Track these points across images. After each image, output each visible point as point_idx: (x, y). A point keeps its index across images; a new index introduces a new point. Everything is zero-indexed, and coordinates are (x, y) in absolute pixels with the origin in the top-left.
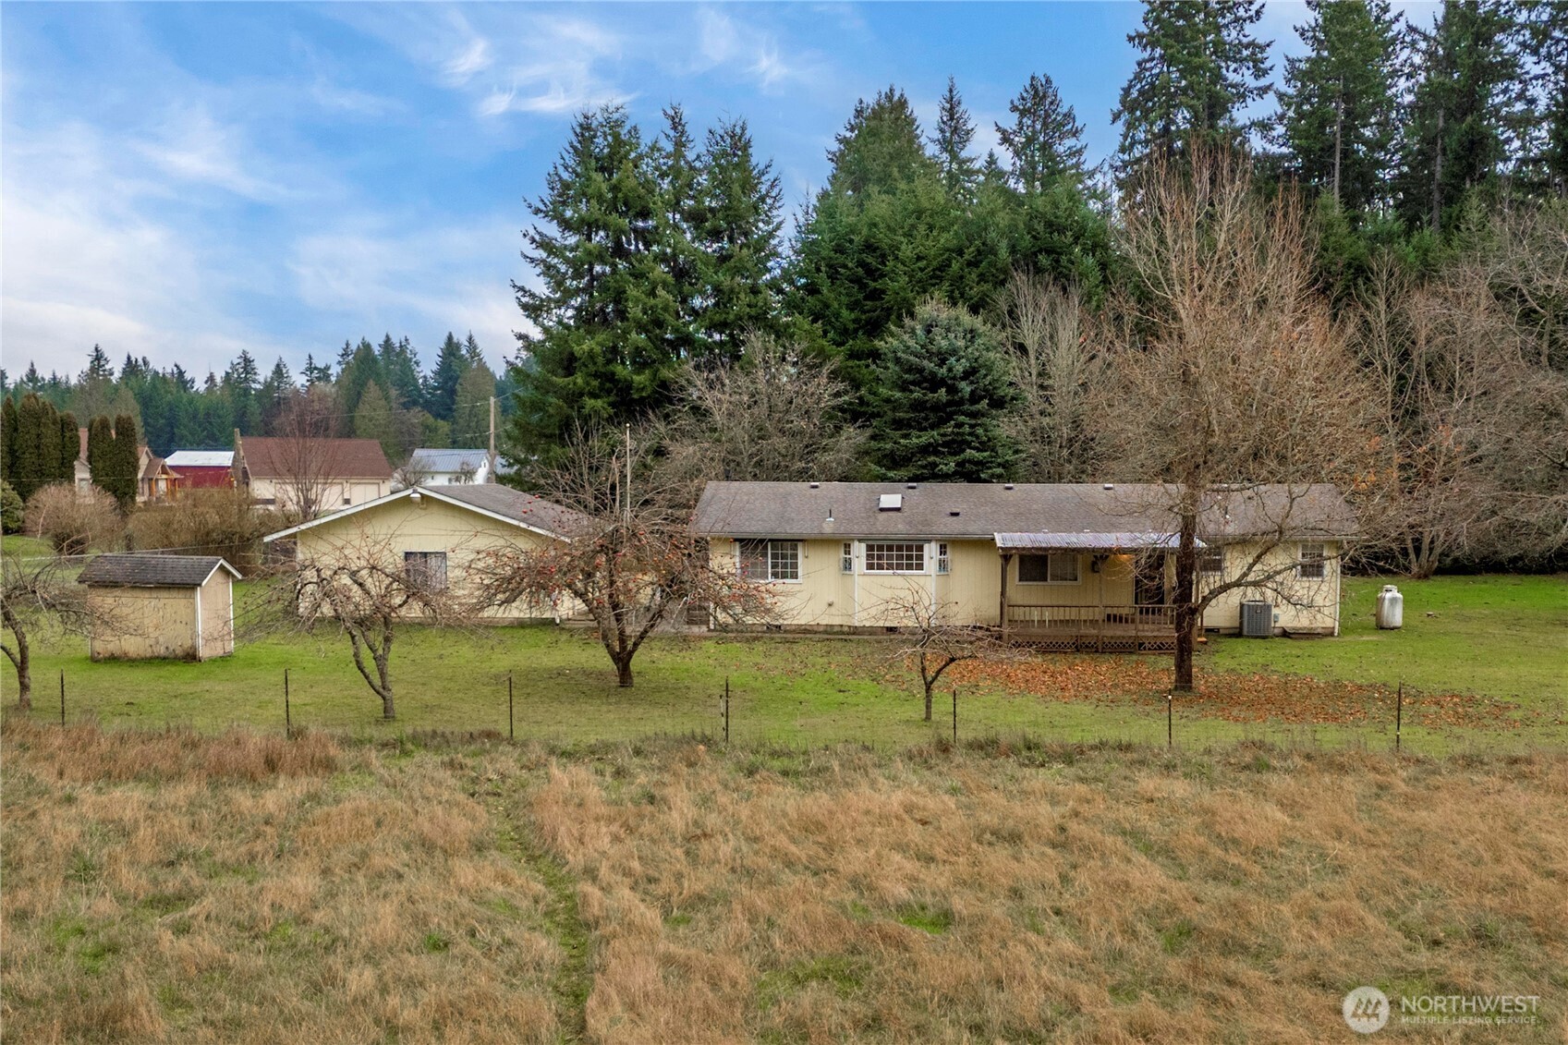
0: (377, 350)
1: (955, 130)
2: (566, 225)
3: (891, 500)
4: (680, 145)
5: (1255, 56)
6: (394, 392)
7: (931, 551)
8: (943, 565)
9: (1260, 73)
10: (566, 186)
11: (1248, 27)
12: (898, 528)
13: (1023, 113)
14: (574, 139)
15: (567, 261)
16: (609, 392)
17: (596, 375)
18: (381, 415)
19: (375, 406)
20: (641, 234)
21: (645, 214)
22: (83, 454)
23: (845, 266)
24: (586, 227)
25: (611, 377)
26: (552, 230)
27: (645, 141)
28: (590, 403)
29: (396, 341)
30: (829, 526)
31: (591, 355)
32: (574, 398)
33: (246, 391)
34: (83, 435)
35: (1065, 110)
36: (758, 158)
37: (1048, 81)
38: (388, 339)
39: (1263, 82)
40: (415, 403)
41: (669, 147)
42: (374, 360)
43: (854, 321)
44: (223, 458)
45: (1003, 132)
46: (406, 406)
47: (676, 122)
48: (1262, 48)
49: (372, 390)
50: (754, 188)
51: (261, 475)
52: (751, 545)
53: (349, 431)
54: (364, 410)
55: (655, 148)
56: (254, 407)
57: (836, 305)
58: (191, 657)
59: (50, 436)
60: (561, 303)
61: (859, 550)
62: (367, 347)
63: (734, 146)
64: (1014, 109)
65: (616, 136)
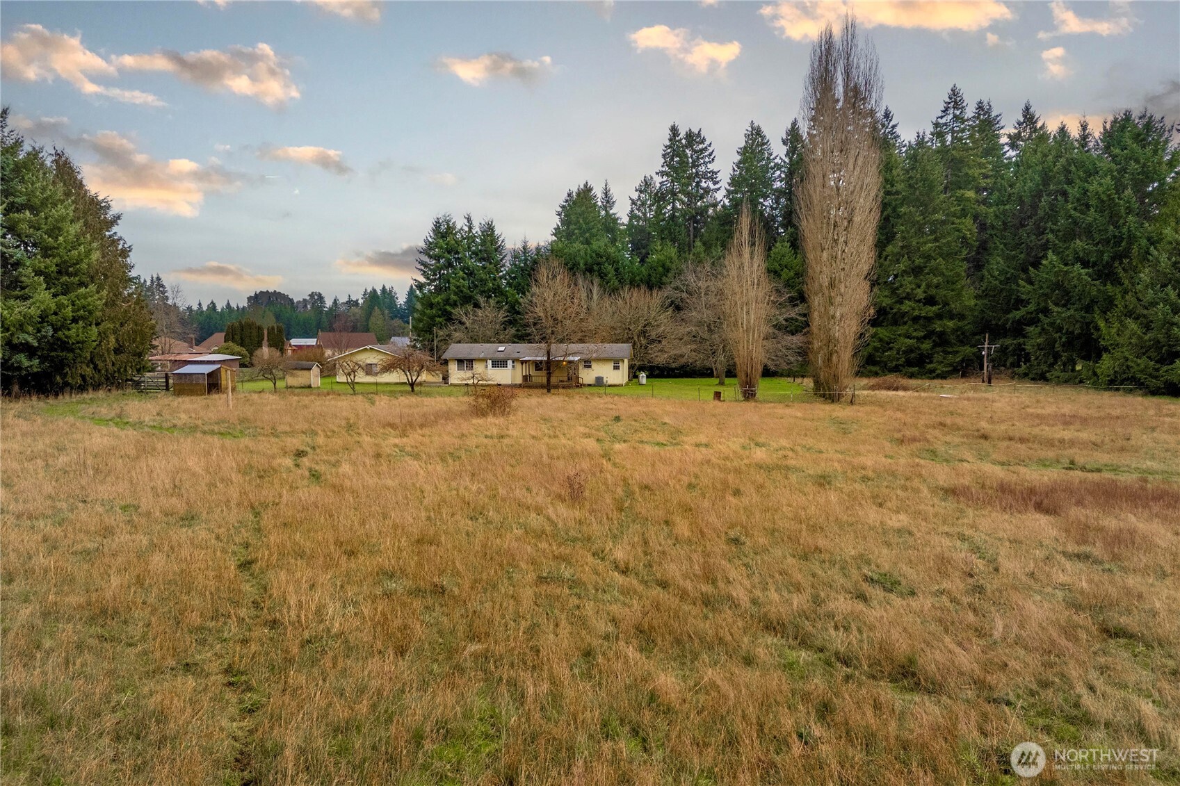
0: (379, 292)
1: (608, 202)
2: (430, 257)
3: (501, 348)
4: (470, 228)
5: (712, 176)
6: (386, 312)
7: (510, 363)
8: (513, 367)
9: (715, 183)
10: (431, 243)
11: (709, 165)
12: (501, 356)
13: (641, 192)
14: (433, 227)
15: (431, 270)
17: (440, 310)
18: (380, 322)
19: (377, 319)
20: (457, 259)
21: (457, 253)
22: (266, 338)
24: (437, 258)
25: (445, 310)
26: (426, 259)
27: (458, 227)
28: (438, 319)
29: (387, 288)
30: (482, 356)
31: (438, 303)
32: (432, 318)
33: (321, 312)
34: (266, 332)
36: (497, 232)
38: (384, 287)
39: (717, 186)
40: (396, 317)
41: (466, 229)
42: (378, 297)
44: (312, 342)
45: (632, 200)
46: (392, 318)
47: (469, 220)
48: (716, 173)
49: (377, 311)
50: (496, 243)
51: (327, 347)
52: (460, 361)
53: (367, 330)
54: (373, 319)
55: (462, 229)
56: (325, 319)
58: (310, 387)
59: (254, 333)
60: (429, 284)
61: (490, 362)
62: (374, 291)
63: (489, 228)
64: (636, 190)
65: (448, 225)
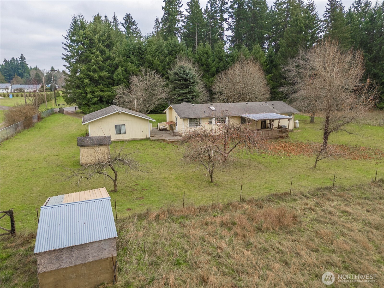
1: (116, 23)
3: (212, 108)
7: (227, 119)
12: (220, 114)
14: (72, 22)
16: (88, 78)
23: (135, 52)
30: (206, 115)
35: (134, 20)
37: (130, 14)
43: (139, 64)
52: (191, 120)
57: (135, 60)
61: (213, 120)
64: (124, 19)
